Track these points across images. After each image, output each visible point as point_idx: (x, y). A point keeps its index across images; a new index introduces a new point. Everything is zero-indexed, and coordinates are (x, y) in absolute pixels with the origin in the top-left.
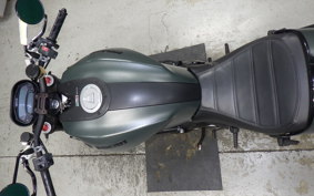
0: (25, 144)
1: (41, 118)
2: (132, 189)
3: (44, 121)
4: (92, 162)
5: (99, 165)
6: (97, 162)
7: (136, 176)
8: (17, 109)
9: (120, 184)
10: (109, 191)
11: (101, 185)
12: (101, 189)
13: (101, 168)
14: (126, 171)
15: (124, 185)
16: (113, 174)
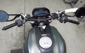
0: (26, 16)
1: (36, 20)
2: (13, 44)
3: (35, 21)
4: (22, 29)
5: (21, 32)
6: (22, 31)
7: (17, 46)
8: (39, 11)
9: (14, 40)
10: (12, 36)
11: (15, 33)
12: (13, 33)
13: (20, 33)
14: (19, 41)
15: (14, 41)
16: (18, 37)
